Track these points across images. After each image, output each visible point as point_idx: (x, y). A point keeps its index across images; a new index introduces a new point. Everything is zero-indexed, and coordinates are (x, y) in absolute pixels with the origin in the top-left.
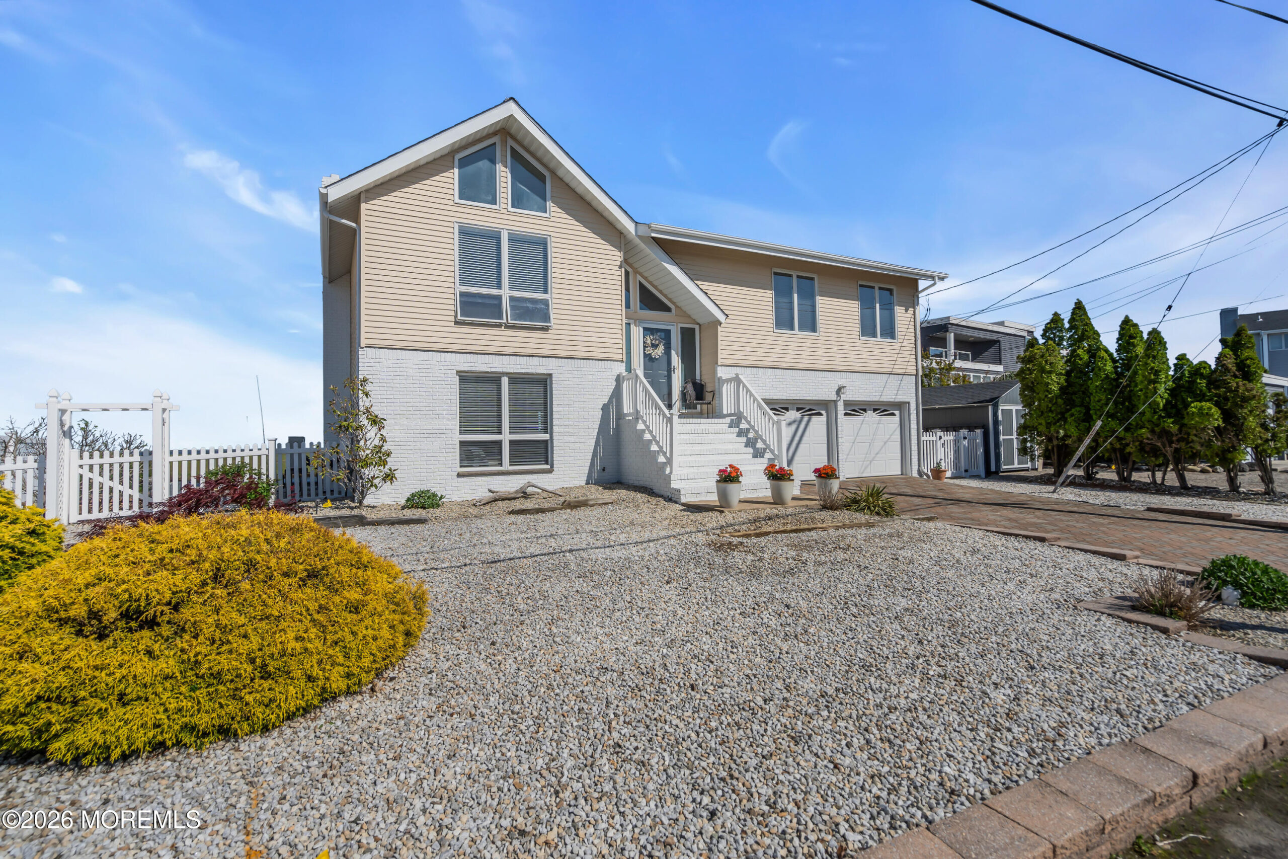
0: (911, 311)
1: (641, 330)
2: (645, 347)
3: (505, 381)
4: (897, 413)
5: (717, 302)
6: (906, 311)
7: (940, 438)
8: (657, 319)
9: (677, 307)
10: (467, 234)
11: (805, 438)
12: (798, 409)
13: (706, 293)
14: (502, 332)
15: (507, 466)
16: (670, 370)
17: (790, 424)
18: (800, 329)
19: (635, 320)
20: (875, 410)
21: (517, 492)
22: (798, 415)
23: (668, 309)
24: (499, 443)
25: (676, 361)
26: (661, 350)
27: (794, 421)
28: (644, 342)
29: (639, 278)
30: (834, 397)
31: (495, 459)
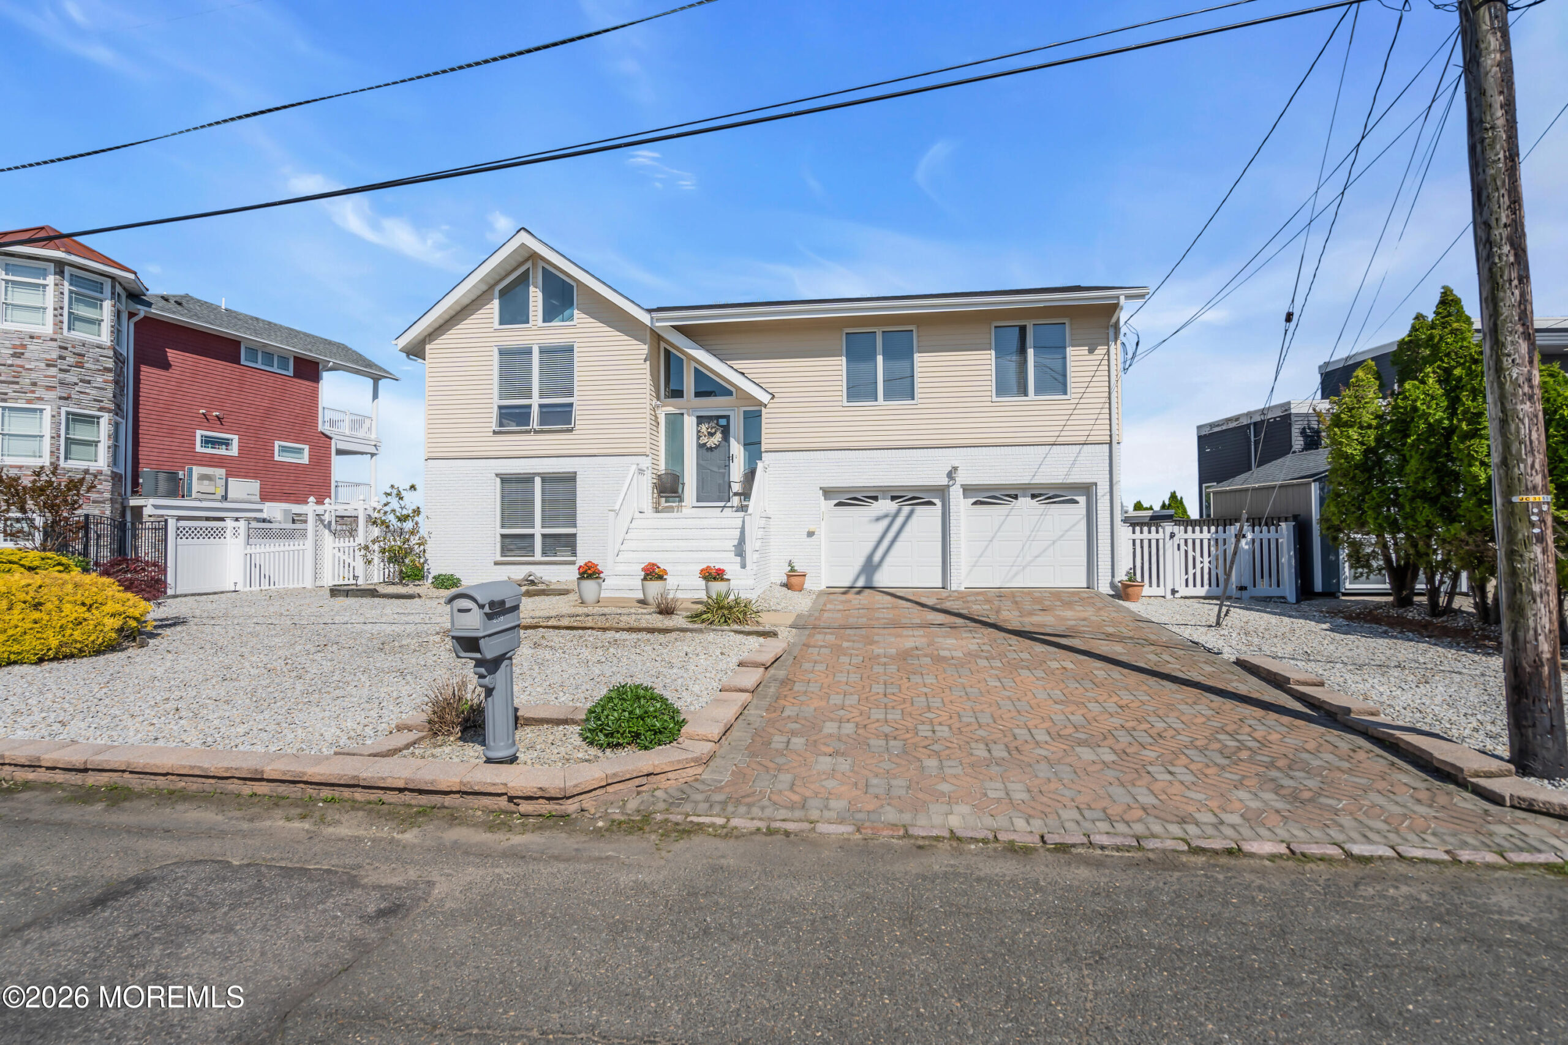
0: (1101, 350)
1: (695, 419)
2: (699, 438)
3: (538, 481)
4: (1082, 500)
5: (756, 381)
6: (1091, 351)
7: (1172, 536)
8: (713, 405)
9: (735, 390)
10: (505, 353)
11: (904, 536)
12: (893, 498)
13: (743, 374)
14: (532, 437)
15: (538, 556)
16: (729, 458)
17: (878, 519)
18: (888, 396)
19: (688, 409)
20: (1033, 496)
21: (523, 580)
22: (892, 506)
23: (730, 393)
24: (533, 536)
25: (736, 448)
26: (718, 437)
27: (886, 516)
28: (699, 432)
29: (693, 364)
30: (944, 481)
31: (531, 551)
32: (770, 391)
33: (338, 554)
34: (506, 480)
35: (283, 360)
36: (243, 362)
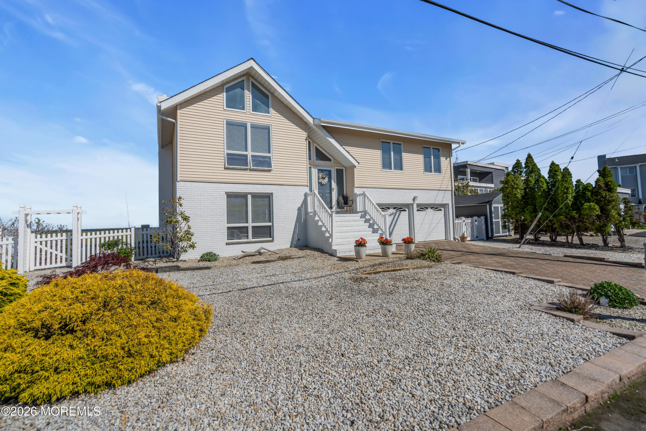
0: (448, 159)
1: (317, 170)
2: (319, 179)
3: (249, 197)
4: (443, 209)
6: (446, 159)
7: (464, 221)
8: (324, 165)
9: (334, 159)
10: (230, 124)
12: (394, 208)
13: (348, 152)
14: (248, 172)
15: (250, 239)
16: (331, 190)
17: (390, 215)
18: (395, 169)
19: (314, 166)
20: (432, 208)
21: (256, 252)
22: (394, 211)
23: (330, 160)
24: (247, 228)
25: (334, 185)
26: (326, 180)
27: (393, 214)
28: (318, 176)
29: (315, 145)
30: (412, 202)
31: (246, 235)
32: (358, 161)
34: (230, 196)
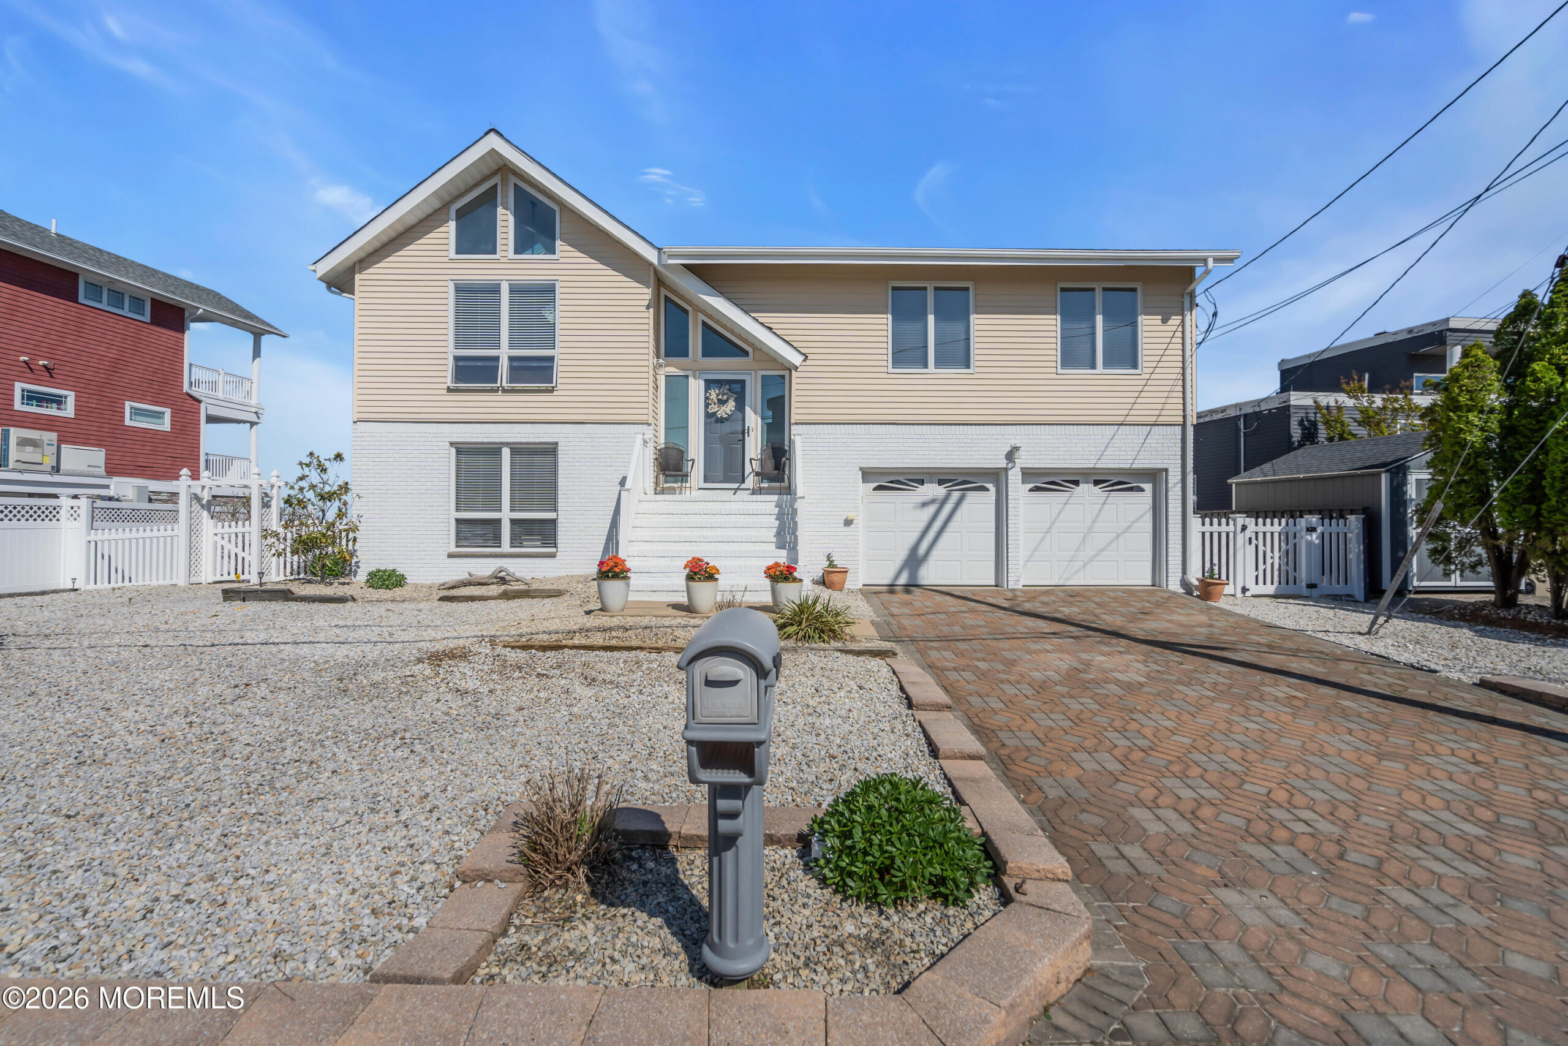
0: (1175, 320)
1: (702, 383)
2: (707, 406)
3: (506, 452)
4: (1148, 487)
5: (787, 338)
6: (1165, 321)
7: (1245, 529)
8: (726, 367)
9: (755, 348)
10: (464, 291)
11: (952, 525)
12: (941, 482)
13: (770, 329)
14: (500, 397)
15: (506, 547)
16: (744, 431)
17: (924, 505)
18: (939, 364)
19: (694, 371)
20: (1097, 483)
21: (490, 577)
22: (940, 491)
23: (746, 354)
24: (498, 521)
25: (754, 421)
26: (731, 406)
27: (933, 501)
28: (707, 398)
29: (701, 317)
30: (1002, 463)
31: (497, 539)
32: (803, 351)
33: (220, 542)
34: (462, 450)
35: (137, 302)
36: (81, 299)
